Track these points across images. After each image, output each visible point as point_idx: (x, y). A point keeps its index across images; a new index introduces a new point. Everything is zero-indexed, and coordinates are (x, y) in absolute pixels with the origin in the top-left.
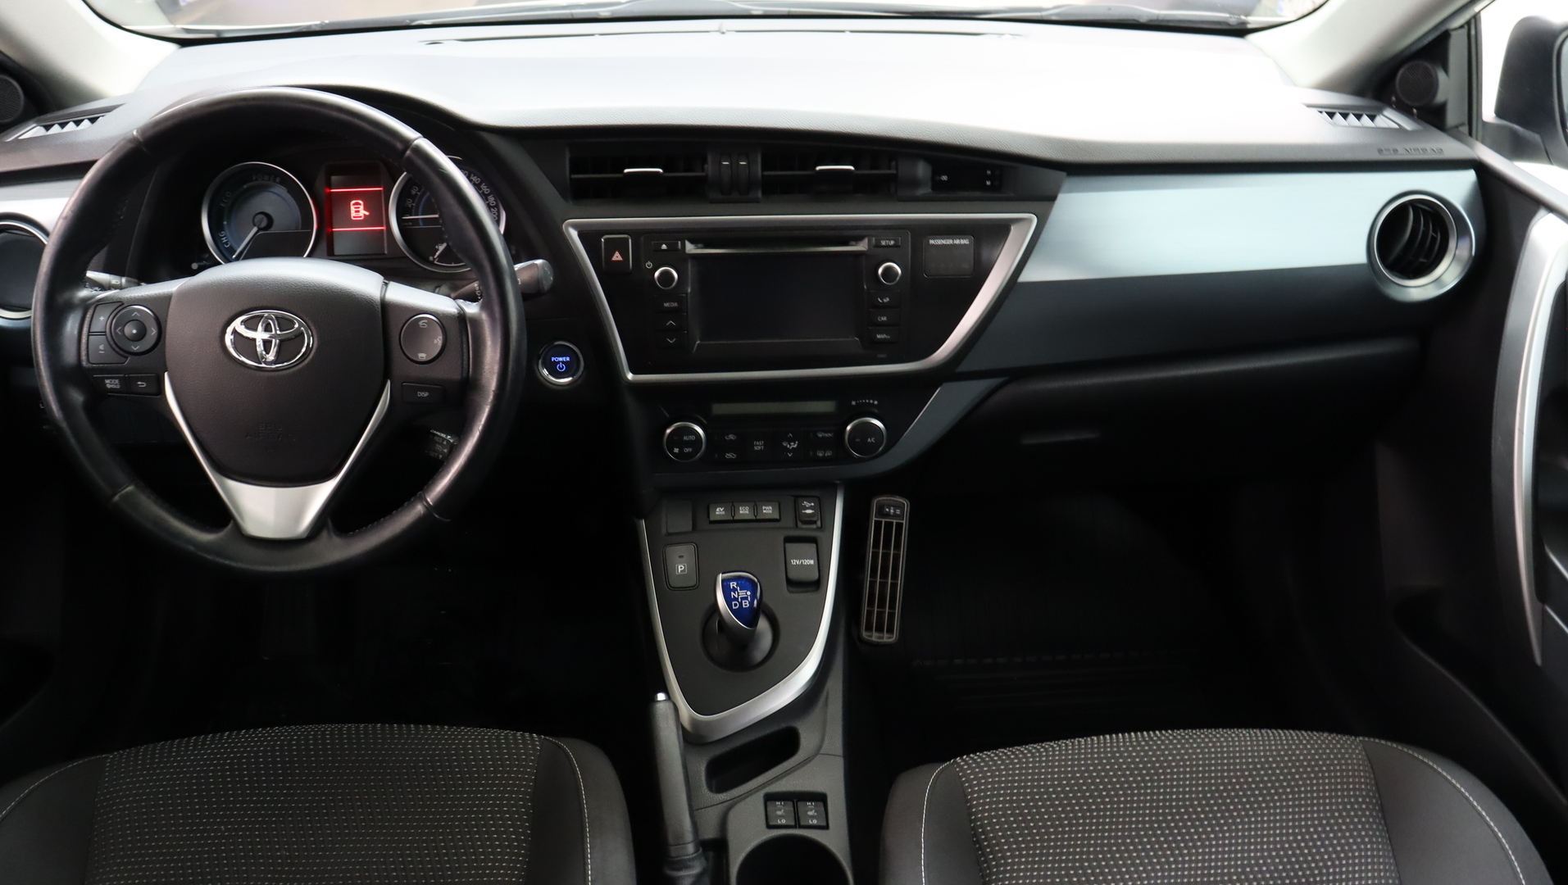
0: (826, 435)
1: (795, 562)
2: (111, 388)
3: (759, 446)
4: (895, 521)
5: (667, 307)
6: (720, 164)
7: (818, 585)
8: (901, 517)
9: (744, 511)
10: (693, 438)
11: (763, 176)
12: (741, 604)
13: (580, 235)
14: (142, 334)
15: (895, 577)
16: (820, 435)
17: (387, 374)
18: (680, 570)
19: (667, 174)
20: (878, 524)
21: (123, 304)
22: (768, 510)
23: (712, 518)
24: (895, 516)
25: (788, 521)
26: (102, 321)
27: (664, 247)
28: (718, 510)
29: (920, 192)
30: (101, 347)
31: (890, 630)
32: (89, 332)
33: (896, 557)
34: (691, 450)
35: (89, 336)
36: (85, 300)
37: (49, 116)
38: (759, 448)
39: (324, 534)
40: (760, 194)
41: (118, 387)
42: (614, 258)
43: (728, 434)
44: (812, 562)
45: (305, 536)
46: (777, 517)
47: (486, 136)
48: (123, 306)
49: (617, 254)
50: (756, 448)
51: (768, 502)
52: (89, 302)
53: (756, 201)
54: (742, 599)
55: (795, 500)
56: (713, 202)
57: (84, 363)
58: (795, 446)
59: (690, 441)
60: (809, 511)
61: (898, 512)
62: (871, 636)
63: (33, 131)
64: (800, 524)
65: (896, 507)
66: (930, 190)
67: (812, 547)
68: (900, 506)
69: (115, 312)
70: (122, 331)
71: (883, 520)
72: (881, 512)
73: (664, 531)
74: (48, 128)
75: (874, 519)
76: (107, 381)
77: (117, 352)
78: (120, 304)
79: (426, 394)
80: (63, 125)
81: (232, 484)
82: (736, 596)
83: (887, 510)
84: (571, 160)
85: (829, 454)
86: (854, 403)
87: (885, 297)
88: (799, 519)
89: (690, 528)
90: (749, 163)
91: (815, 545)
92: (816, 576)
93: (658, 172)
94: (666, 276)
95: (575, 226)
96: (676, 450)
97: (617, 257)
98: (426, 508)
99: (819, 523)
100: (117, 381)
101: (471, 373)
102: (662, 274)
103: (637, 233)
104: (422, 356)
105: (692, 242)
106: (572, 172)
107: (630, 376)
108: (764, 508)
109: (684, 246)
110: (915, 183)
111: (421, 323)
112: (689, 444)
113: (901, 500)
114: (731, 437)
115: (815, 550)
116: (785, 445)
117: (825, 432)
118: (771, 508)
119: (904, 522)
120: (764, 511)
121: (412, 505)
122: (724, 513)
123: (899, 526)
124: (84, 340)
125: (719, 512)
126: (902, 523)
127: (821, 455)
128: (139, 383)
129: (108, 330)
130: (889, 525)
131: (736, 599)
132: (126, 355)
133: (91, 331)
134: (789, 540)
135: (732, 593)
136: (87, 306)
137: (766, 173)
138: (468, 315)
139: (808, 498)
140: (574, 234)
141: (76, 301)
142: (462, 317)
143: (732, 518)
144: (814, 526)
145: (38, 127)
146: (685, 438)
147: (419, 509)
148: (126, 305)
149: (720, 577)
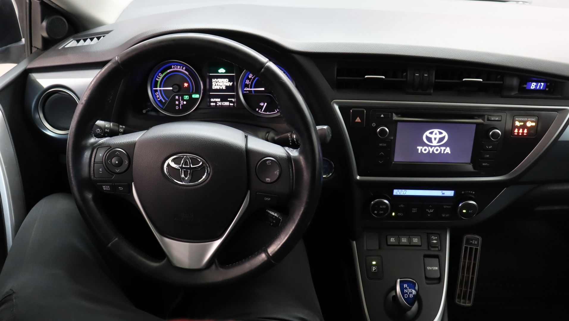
0: (448, 207)
1: (429, 268)
2: (106, 190)
3: (414, 210)
4: (474, 247)
5: (381, 146)
6: (414, 75)
7: (440, 280)
8: (477, 245)
9: (404, 240)
10: (384, 207)
11: (435, 81)
12: (409, 295)
13: (340, 108)
14: (121, 163)
15: (473, 274)
16: (445, 207)
17: (248, 187)
18: (373, 269)
19: (386, 79)
20: (466, 248)
21: (111, 147)
22: (415, 240)
23: (389, 243)
24: (475, 245)
25: (425, 247)
26: (101, 154)
27: (382, 116)
28: (391, 239)
29: (513, 94)
30: (101, 170)
31: (469, 299)
32: (94, 161)
33: (474, 264)
34: (383, 212)
35: (94, 164)
36: (93, 144)
37: (79, 34)
38: (415, 211)
39: (214, 267)
40: (432, 91)
41: (109, 189)
42: (357, 121)
43: (400, 204)
44: (437, 268)
45: (205, 267)
46: (420, 244)
47: (296, 56)
48: (111, 149)
49: (358, 118)
50: (413, 211)
51: (415, 236)
52: (95, 145)
53: (430, 94)
54: (410, 293)
55: (428, 235)
56: (407, 93)
57: (93, 177)
58: (432, 211)
59: (383, 208)
60: (435, 242)
61: (476, 243)
62: (460, 302)
63: (71, 43)
64: (430, 248)
65: (476, 240)
66: (517, 92)
67: (436, 261)
68: (477, 240)
69: (107, 152)
70: (111, 161)
71: (469, 246)
72: (468, 242)
73: (365, 248)
74: (78, 41)
75: (464, 245)
76: (104, 187)
77: (108, 172)
78: (109, 147)
79: (269, 199)
80: (85, 40)
81: (167, 240)
82: (407, 292)
83: (471, 242)
84: (337, 69)
85: (448, 216)
86: (463, 192)
87: (490, 146)
88: (430, 245)
89: (377, 248)
90: (429, 75)
91: (438, 259)
92: (438, 276)
93: (382, 78)
94: (383, 131)
95: (337, 103)
96: (376, 212)
97: (358, 120)
98: (268, 257)
99: (439, 247)
100: (109, 187)
101: (294, 188)
102: (381, 130)
103: (369, 108)
104: (268, 180)
105: (397, 114)
106: (338, 76)
107: (358, 177)
108: (413, 239)
109: (392, 116)
110: (511, 89)
111: (267, 162)
112: (383, 209)
113: (478, 237)
114: (402, 206)
115: (438, 261)
116: (427, 210)
117: (447, 205)
118: (417, 239)
119: (479, 248)
120: (414, 241)
121: (259, 253)
122: (394, 241)
123: (476, 249)
124: (92, 166)
125: (392, 240)
126: (478, 249)
127: (444, 216)
128: (120, 188)
129: (104, 161)
130: (471, 249)
131: (407, 293)
132: (113, 174)
133: (95, 161)
134: (426, 256)
135: (405, 290)
136: (94, 147)
137: (437, 80)
138: (292, 157)
139: (434, 234)
140: (336, 107)
141: (88, 145)
142: (289, 158)
143: (398, 244)
144: (437, 249)
145: (74, 41)
146: (381, 207)
147: (263, 256)
148: (112, 148)
149: (399, 280)
